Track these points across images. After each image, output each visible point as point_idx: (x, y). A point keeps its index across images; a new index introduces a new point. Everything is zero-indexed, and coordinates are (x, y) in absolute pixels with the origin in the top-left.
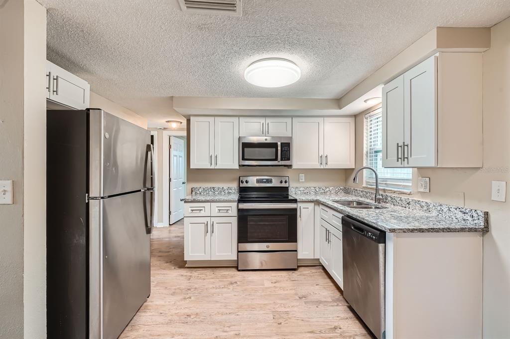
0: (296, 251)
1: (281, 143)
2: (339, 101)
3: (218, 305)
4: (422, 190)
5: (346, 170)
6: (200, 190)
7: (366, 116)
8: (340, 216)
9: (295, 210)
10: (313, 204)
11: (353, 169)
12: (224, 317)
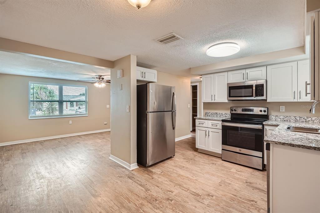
1: (256, 85)
2: (304, 48)
3: (199, 168)
6: (210, 114)
12: (197, 173)
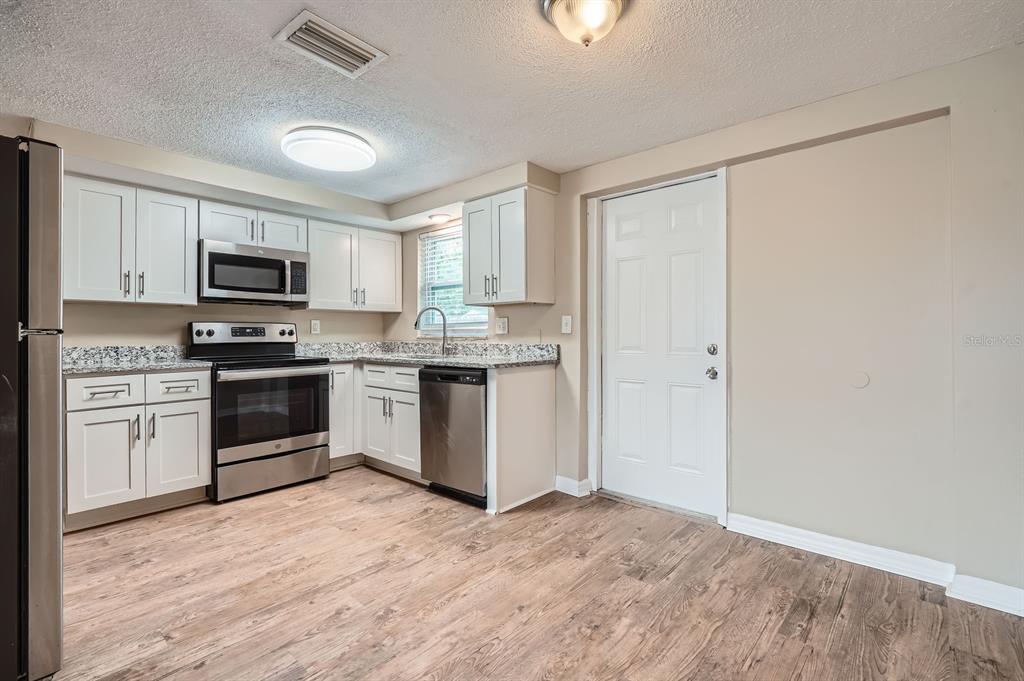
0: (326, 445)
1: (292, 262)
2: (389, 208)
4: (501, 332)
5: (385, 315)
7: (422, 236)
8: (416, 371)
9: (325, 378)
10: (352, 366)
11: (399, 313)
